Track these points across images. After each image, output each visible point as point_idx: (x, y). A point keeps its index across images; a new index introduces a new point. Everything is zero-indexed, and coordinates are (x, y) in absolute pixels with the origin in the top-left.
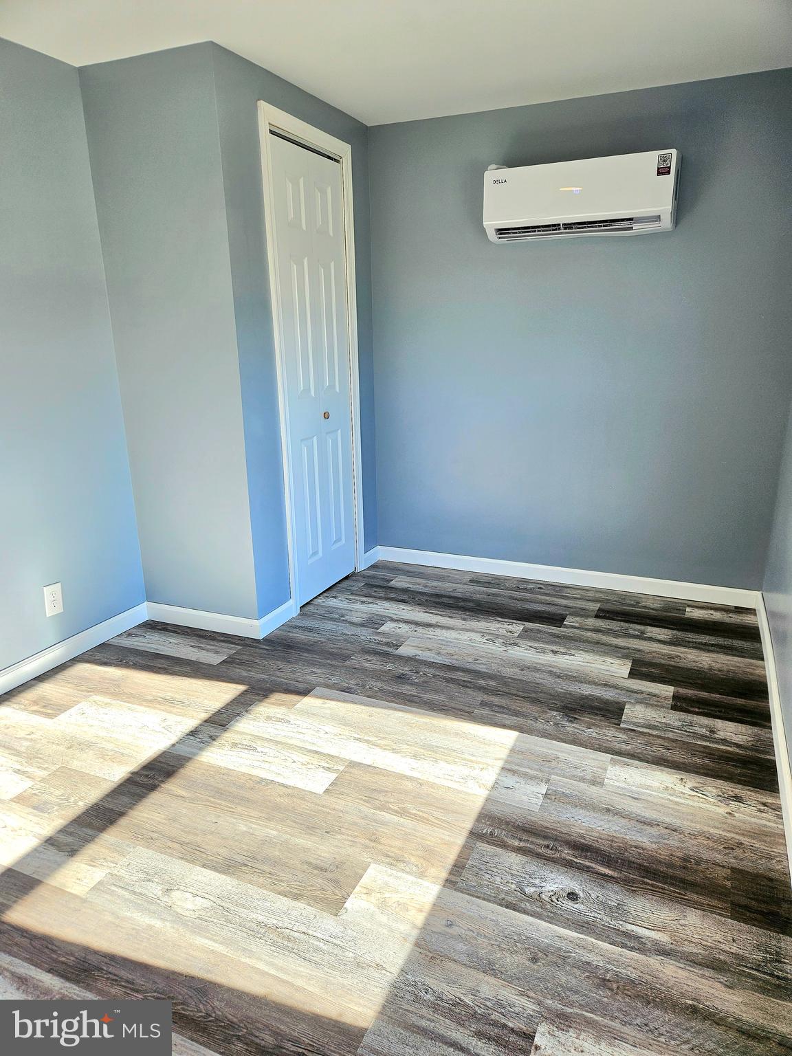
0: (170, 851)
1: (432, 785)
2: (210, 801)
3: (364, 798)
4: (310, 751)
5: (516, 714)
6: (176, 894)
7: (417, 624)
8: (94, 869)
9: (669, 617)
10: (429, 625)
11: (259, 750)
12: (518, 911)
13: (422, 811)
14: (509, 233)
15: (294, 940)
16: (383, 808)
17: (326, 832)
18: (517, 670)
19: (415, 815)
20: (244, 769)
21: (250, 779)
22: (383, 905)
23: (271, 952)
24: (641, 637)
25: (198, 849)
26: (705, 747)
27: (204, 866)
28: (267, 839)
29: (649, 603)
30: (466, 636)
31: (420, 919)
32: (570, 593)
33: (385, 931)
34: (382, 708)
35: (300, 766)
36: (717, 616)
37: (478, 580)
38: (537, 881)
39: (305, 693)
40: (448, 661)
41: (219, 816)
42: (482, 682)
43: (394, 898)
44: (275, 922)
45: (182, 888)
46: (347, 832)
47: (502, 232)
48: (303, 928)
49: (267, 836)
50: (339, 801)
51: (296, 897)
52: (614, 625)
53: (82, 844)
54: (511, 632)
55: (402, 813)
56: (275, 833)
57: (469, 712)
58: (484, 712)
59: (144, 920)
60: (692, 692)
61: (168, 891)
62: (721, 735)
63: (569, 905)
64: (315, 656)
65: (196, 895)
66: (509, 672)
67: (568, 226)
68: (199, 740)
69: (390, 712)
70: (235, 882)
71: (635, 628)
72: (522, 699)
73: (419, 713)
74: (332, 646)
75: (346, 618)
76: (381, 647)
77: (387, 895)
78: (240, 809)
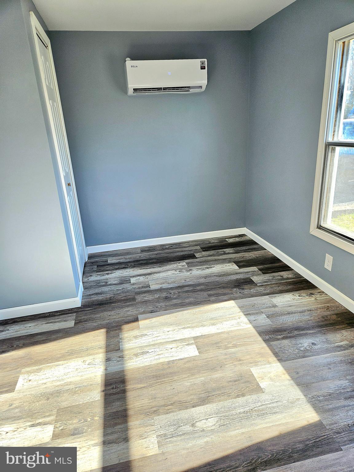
0: (170, 411)
1: (232, 331)
2: (159, 382)
3: (216, 348)
4: (172, 341)
5: (225, 294)
6: (198, 424)
7: (145, 275)
8: (147, 439)
9: (224, 244)
10: (149, 274)
11: (150, 351)
12: (308, 357)
13: (240, 342)
14: (137, 91)
15: (263, 410)
16: (227, 348)
17: (220, 367)
18: (204, 279)
19: (240, 344)
20: (155, 362)
21: (163, 365)
22: (271, 379)
23: (261, 419)
24: (225, 253)
25: (181, 402)
26: (286, 282)
27: (193, 407)
28: (203, 382)
29: (213, 241)
30: (170, 273)
31: (287, 377)
32: (184, 245)
33: (284, 387)
34: (176, 312)
35: (176, 349)
36: (237, 240)
37: (144, 250)
38: (300, 345)
39: (136, 320)
40: (176, 285)
41: (172, 385)
42: (198, 288)
43: (272, 375)
44: (248, 408)
45: (197, 420)
46: (227, 363)
47: (135, 90)
48: (260, 404)
49: (202, 381)
50: (209, 354)
51: (243, 395)
52: (212, 252)
53: (124, 434)
54: (183, 266)
55: (235, 346)
56: (203, 378)
57: (209, 300)
58: (213, 298)
59: (201, 442)
60: (261, 266)
61: (193, 425)
62: (285, 277)
63: (316, 347)
64: (119, 304)
65: (207, 419)
66: (202, 280)
67: (165, 89)
68: (116, 361)
69: (181, 312)
70: (215, 405)
71: (220, 251)
72: (218, 289)
73: (192, 308)
74: (121, 297)
75: (109, 283)
76: (143, 289)
77: (269, 376)
78: (176, 378)
